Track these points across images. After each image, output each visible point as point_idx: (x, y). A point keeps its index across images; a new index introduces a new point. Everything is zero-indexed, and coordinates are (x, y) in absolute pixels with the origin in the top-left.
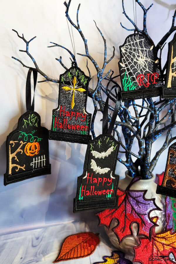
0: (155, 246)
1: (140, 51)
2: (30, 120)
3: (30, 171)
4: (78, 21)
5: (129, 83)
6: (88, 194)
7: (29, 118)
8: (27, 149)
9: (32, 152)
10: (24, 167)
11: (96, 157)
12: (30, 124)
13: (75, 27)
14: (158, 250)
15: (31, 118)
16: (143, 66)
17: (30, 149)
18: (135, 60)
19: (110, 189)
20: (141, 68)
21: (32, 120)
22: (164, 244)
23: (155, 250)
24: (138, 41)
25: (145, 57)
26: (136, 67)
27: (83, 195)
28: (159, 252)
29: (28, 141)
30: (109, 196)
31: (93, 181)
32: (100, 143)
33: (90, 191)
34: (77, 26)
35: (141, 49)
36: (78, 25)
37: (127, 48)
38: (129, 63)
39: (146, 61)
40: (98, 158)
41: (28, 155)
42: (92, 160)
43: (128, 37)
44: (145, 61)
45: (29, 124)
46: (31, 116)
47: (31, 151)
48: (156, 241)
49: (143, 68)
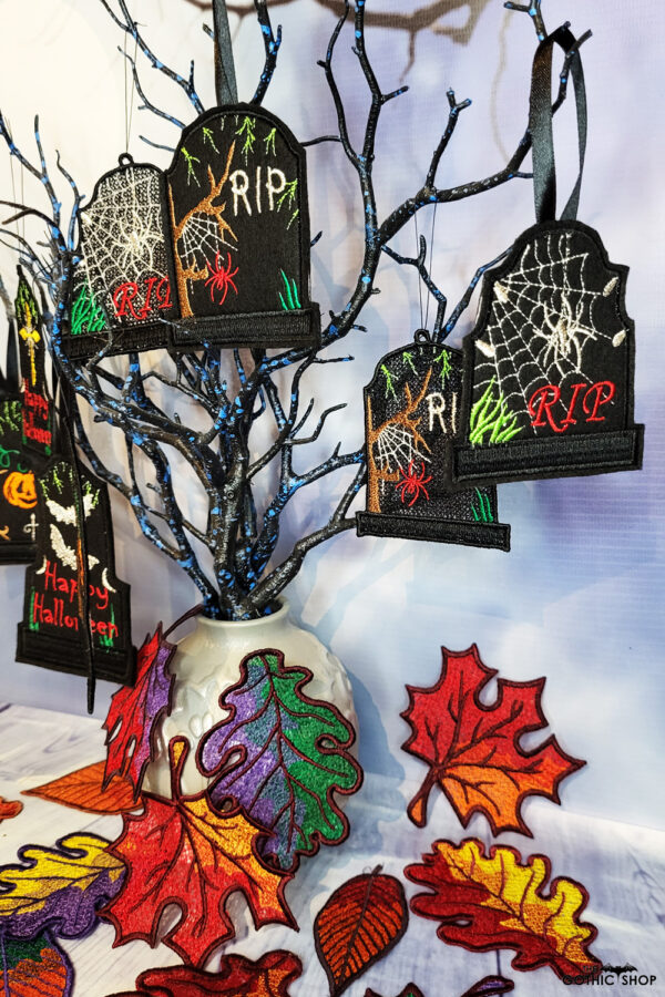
0: (187, 841)
1: (135, 214)
2: (11, 415)
3: (26, 547)
4: (42, 159)
5: (90, 310)
6: (49, 620)
7: (6, 410)
8: (10, 488)
9: (28, 498)
10: (6, 531)
11: (59, 520)
12: (13, 425)
13: (37, 174)
14: (196, 860)
15: (10, 411)
16: (139, 258)
17: (19, 490)
18: (116, 243)
19: (107, 620)
20: (133, 262)
21: (15, 416)
22: (217, 848)
23: (187, 853)
24: (132, 186)
25: (148, 231)
26: (117, 264)
27: (38, 619)
28: (196, 866)
29: (13, 469)
30: (109, 642)
31: (58, 584)
32: (58, 481)
33: (53, 612)
34: (40, 171)
35: (139, 207)
36: (44, 170)
37: (101, 212)
38: (101, 253)
39: (150, 241)
40: (63, 523)
41: (15, 502)
42: (52, 526)
43: (102, 180)
44: (148, 240)
45: (9, 425)
46: (10, 405)
47: (23, 496)
48: (192, 824)
49: (137, 264)
